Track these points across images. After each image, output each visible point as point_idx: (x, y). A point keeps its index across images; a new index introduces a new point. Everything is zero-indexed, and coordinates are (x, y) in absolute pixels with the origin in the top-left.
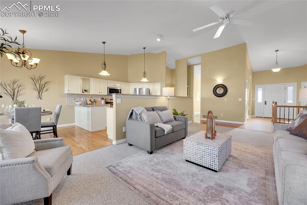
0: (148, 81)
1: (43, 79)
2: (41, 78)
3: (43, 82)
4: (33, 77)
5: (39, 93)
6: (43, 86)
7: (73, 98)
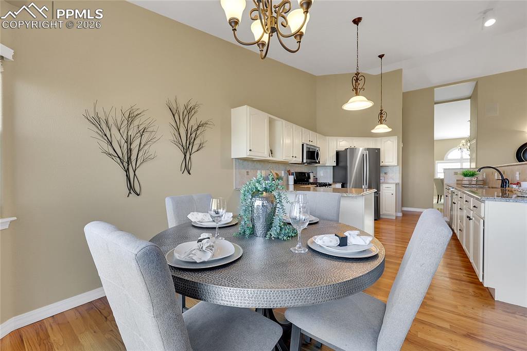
0: (390, 130)
1: (193, 111)
2: (190, 111)
3: (193, 123)
4: (174, 107)
5: (185, 156)
6: (193, 135)
7: (244, 171)
